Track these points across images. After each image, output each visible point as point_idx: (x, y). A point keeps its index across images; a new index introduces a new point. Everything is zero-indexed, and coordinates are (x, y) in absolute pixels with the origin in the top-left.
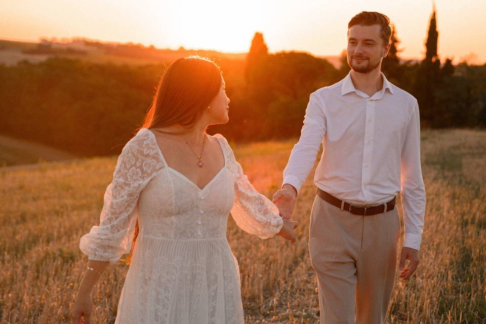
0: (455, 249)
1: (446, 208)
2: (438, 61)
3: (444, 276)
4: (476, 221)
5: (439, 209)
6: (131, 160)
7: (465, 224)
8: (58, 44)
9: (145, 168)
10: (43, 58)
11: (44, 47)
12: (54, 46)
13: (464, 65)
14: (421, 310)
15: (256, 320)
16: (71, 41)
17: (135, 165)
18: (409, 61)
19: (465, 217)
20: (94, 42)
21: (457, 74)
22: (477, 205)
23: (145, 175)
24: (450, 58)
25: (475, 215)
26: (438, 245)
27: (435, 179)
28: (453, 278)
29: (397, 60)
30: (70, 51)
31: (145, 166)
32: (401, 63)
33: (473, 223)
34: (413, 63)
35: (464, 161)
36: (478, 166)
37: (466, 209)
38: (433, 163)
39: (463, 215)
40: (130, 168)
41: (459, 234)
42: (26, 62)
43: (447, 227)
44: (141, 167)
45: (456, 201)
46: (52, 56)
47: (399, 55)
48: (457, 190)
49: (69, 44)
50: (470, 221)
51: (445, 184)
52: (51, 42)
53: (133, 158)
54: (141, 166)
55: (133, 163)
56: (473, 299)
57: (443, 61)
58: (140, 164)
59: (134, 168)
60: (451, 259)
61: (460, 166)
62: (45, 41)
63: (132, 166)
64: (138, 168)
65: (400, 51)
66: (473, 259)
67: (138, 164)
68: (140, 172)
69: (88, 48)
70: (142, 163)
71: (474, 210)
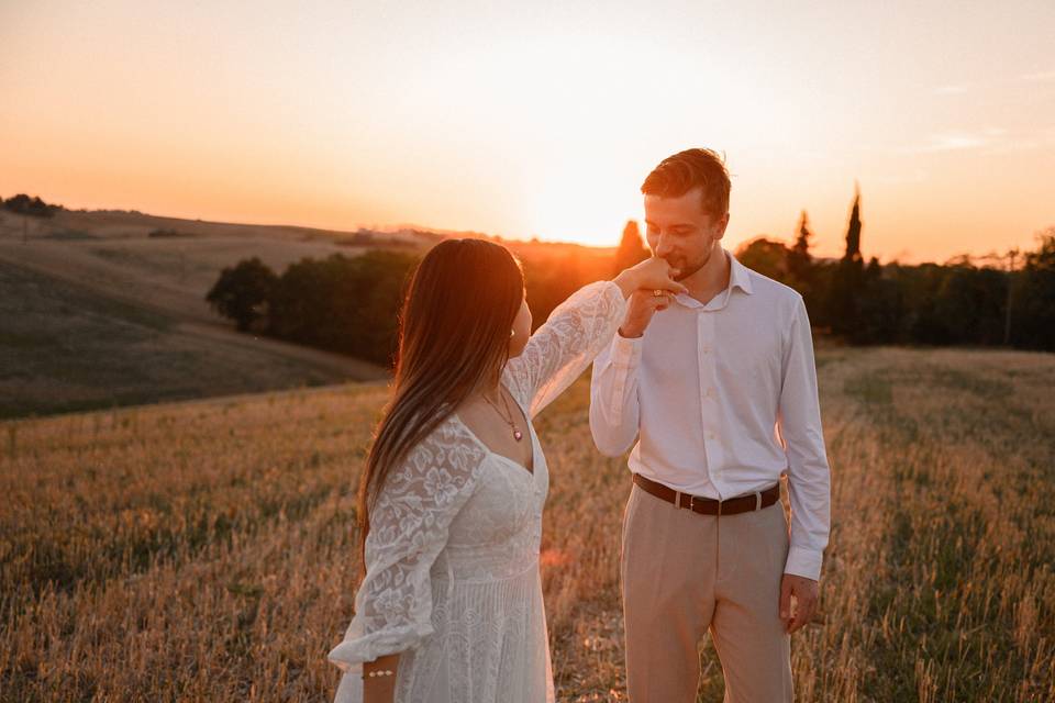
0: (889, 518)
1: (873, 455)
2: (861, 260)
3: (875, 556)
4: (915, 474)
5: (863, 456)
6: (425, 456)
7: (899, 478)
8: (379, 233)
9: (454, 464)
10: (360, 251)
11: (362, 238)
12: (375, 237)
13: (894, 265)
14: (844, 609)
15: (611, 618)
16: (395, 230)
17: (435, 463)
18: (824, 260)
19: (900, 469)
20: (425, 231)
21: (885, 276)
22: (914, 452)
23: (459, 477)
24: (876, 256)
25: (913, 465)
26: (866, 509)
27: (858, 414)
28: (887, 560)
29: (808, 258)
30: (395, 242)
31: (453, 460)
32: (814, 262)
33: (910, 477)
34: (829, 262)
35: (895, 389)
36: (913, 396)
37: (900, 457)
38: (854, 393)
39: (896, 465)
40: (426, 471)
41: (892, 494)
42: (339, 256)
43: (876, 483)
44: (447, 465)
45: (887, 445)
46: (372, 249)
47: (811, 251)
48: (887, 430)
49: (393, 234)
50: (906, 474)
51: (871, 421)
52: (370, 231)
53: (428, 451)
54: (447, 461)
55: (430, 461)
56: (917, 593)
57: (867, 260)
58: (444, 459)
59: (434, 468)
60: (883, 531)
61: (889, 397)
62: (364, 229)
63: (428, 467)
64: (442, 466)
65: (814, 246)
66: (912, 531)
67: (440, 461)
68: (448, 475)
69: (418, 240)
70: (447, 454)
71: (911, 459)
